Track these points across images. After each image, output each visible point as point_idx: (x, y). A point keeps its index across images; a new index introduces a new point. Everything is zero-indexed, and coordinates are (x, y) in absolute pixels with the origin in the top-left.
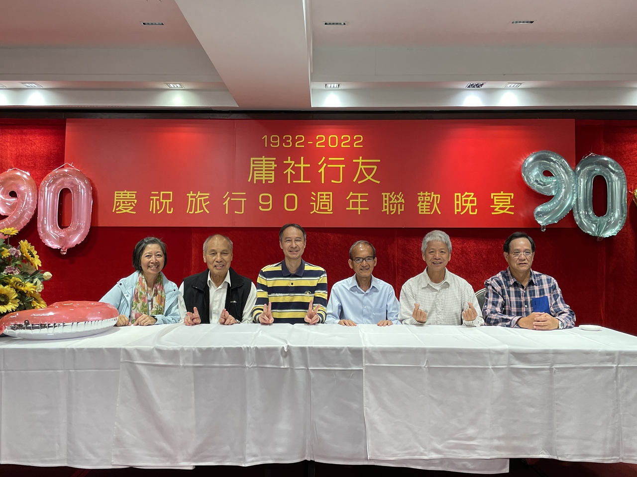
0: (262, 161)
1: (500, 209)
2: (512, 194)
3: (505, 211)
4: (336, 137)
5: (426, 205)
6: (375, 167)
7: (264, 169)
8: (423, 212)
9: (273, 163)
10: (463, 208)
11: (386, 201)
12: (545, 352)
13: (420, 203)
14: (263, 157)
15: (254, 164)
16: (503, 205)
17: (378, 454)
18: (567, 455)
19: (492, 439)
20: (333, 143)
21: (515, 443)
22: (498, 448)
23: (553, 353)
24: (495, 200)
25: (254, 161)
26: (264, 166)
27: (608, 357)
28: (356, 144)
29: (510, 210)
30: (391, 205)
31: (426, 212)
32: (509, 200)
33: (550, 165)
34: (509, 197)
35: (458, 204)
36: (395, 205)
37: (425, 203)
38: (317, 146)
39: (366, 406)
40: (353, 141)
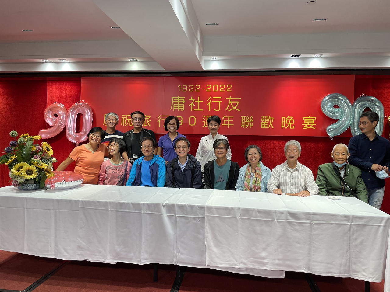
0: (178, 99)
1: (308, 126)
2: (315, 118)
3: (310, 127)
4: (217, 86)
5: (265, 123)
6: (238, 102)
7: (179, 103)
8: (264, 127)
9: (183, 100)
10: (286, 125)
11: (243, 121)
12: (308, 214)
13: (262, 122)
14: (179, 97)
15: (173, 100)
16: (309, 124)
17: (213, 263)
18: (318, 272)
19: (275, 259)
20: (215, 89)
21: (288, 263)
22: (279, 265)
23: (312, 215)
24: (305, 121)
25: (173, 99)
26: (179, 101)
27: (345, 218)
28: (228, 90)
29: (313, 126)
30: (246, 123)
31: (265, 127)
32: (313, 121)
33: (338, 101)
34: (313, 119)
35: (283, 123)
36: (248, 123)
37: (265, 122)
38: (207, 91)
39: (207, 237)
40: (226, 88)
